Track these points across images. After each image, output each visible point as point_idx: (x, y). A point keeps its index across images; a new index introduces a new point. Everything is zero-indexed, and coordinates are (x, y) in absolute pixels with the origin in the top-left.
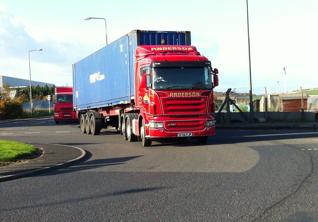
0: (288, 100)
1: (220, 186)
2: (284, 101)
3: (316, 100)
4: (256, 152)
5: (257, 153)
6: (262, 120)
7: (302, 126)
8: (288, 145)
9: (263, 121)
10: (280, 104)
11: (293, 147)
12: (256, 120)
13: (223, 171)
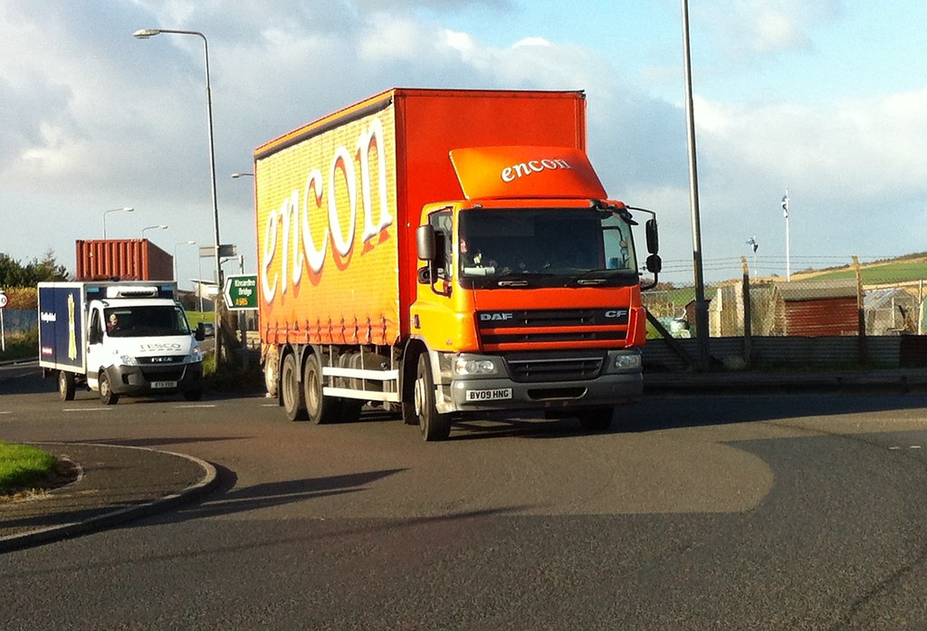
0: (803, 301)
1: (688, 549)
2: (789, 302)
3: (890, 298)
4: (754, 456)
5: (758, 459)
6: (736, 362)
7: (863, 380)
8: (844, 436)
9: (737, 366)
10: (777, 313)
11: (859, 440)
12: (717, 365)
13: (676, 510)
